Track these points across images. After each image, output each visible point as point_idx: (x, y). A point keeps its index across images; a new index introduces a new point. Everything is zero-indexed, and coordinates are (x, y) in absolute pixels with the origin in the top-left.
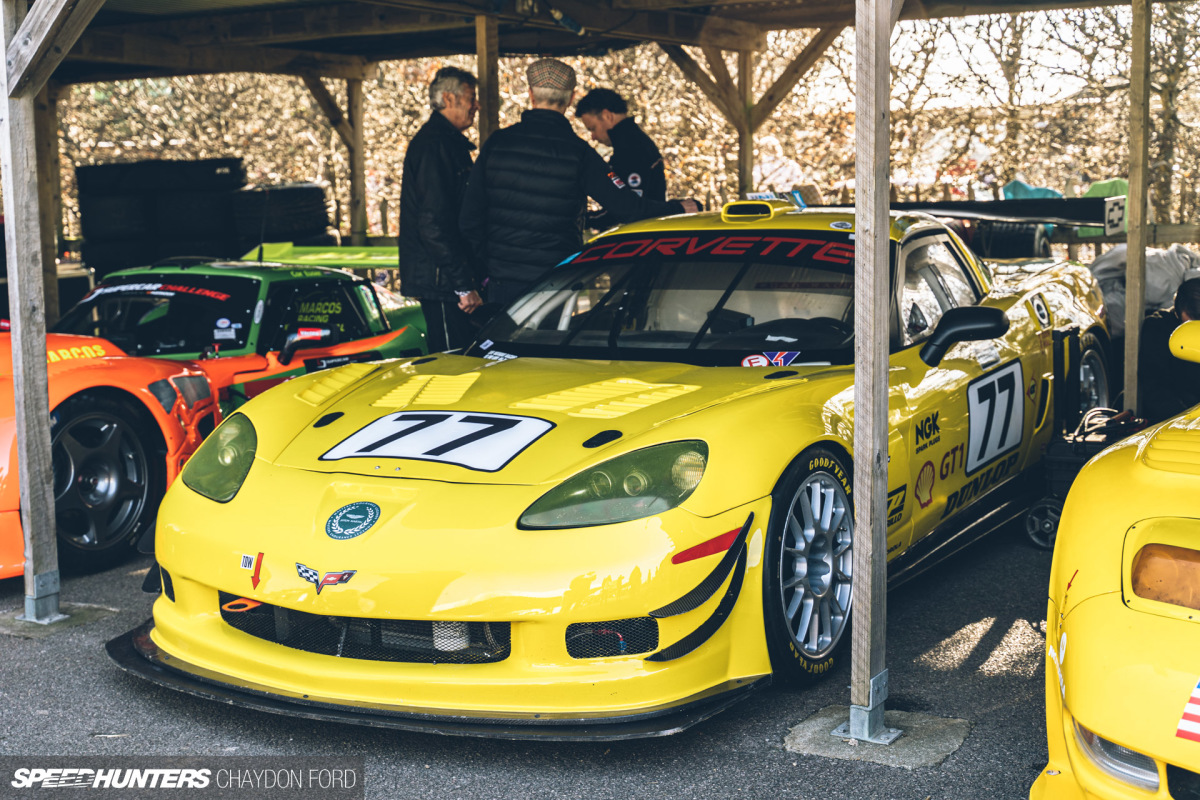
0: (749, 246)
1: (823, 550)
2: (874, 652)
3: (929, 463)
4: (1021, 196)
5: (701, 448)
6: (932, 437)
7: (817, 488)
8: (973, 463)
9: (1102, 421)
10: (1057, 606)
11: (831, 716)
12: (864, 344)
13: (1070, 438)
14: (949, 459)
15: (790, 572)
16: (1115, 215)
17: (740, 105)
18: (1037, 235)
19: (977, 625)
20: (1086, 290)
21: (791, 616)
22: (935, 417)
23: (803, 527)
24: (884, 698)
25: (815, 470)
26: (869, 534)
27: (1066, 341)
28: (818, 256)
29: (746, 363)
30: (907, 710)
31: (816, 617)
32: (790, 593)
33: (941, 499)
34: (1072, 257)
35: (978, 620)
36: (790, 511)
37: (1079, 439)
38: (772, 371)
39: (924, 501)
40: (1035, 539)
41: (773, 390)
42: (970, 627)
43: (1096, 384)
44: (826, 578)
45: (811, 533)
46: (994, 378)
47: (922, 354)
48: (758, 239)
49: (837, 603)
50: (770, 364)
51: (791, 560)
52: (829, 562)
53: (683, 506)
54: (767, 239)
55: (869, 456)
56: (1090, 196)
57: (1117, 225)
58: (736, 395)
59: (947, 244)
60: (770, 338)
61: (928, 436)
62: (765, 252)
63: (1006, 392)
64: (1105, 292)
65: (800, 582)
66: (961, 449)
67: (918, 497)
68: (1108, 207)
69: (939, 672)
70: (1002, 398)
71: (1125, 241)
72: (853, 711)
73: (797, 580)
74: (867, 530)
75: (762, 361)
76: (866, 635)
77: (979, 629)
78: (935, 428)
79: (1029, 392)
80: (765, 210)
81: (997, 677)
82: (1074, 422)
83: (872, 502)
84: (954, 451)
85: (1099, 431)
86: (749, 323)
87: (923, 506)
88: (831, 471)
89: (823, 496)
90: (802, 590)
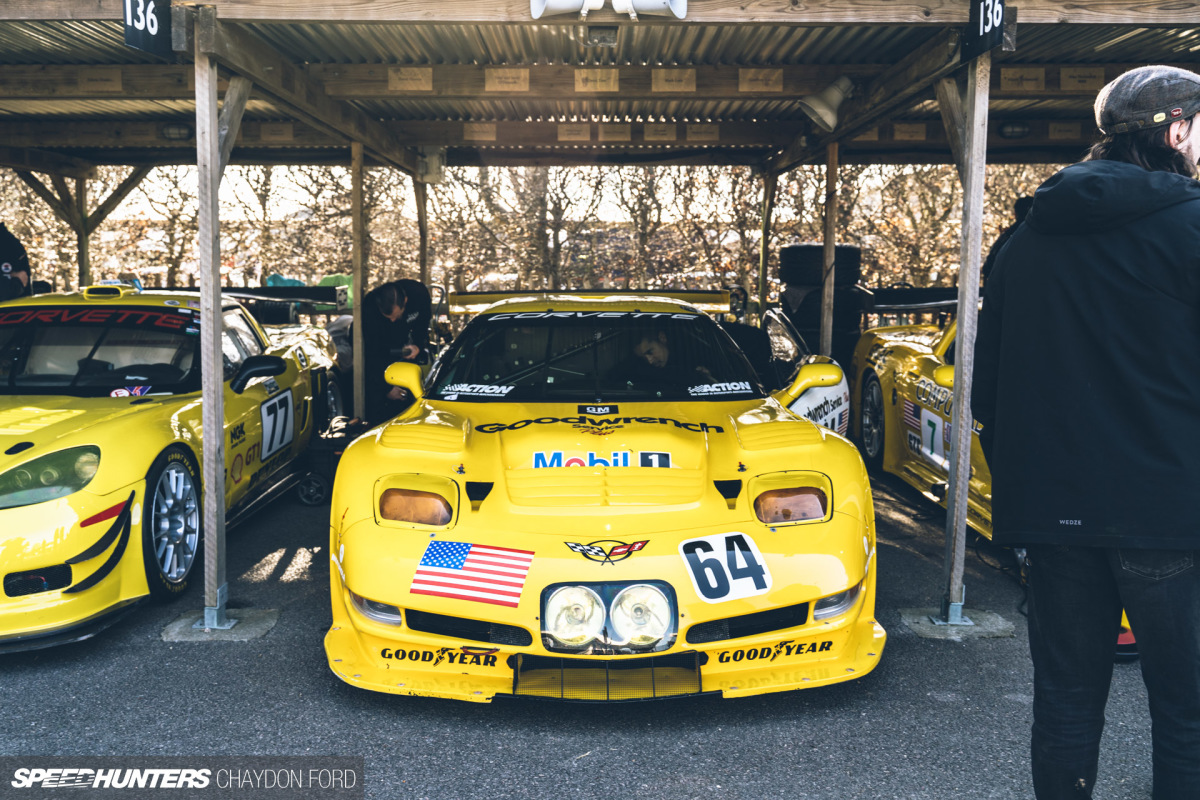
0: (107, 316)
1: (178, 513)
2: (219, 572)
3: (239, 455)
4: (279, 285)
5: (95, 450)
6: (241, 438)
7: (173, 474)
8: (265, 454)
9: (342, 425)
10: (335, 530)
11: (190, 617)
12: (208, 379)
13: (324, 436)
14: (251, 452)
15: (158, 528)
16: (342, 298)
17: (78, 216)
18: (291, 309)
19: (275, 554)
20: (325, 344)
21: (160, 556)
22: (242, 425)
23: (165, 498)
24: (226, 601)
25: (172, 461)
26: (214, 498)
27: (319, 376)
28: (158, 323)
29: (113, 395)
30: (238, 607)
31: (175, 556)
32: (159, 541)
33: (247, 478)
34: (314, 323)
35: (275, 550)
36: (157, 489)
37: (330, 436)
38: (134, 399)
39: (237, 479)
40: (304, 500)
41: (140, 411)
42: (270, 555)
43: (335, 403)
44: (181, 531)
45: (170, 502)
46: (276, 400)
47: (232, 386)
48: (113, 311)
49: (187, 545)
50: (131, 395)
51: (158, 520)
52: (182, 521)
53: (84, 489)
54: (120, 312)
55: (213, 449)
56: (323, 285)
57: (343, 304)
58: (113, 415)
59: (241, 315)
60: (128, 378)
61: (238, 438)
62: (120, 320)
63: (283, 409)
64: (337, 345)
65: (164, 535)
66: (258, 445)
67: (232, 476)
68: (338, 293)
69: (255, 584)
70: (281, 412)
71: (351, 314)
72: (206, 611)
73: (162, 533)
74: (213, 496)
75: (124, 393)
76: (214, 562)
77: (276, 557)
78: (242, 432)
79: (296, 408)
80: (115, 291)
81: (292, 582)
82: (326, 426)
83: (216, 478)
84: (254, 446)
85: (340, 431)
86: (110, 368)
87: (237, 482)
88: (181, 461)
89: (177, 478)
90: (166, 539)
